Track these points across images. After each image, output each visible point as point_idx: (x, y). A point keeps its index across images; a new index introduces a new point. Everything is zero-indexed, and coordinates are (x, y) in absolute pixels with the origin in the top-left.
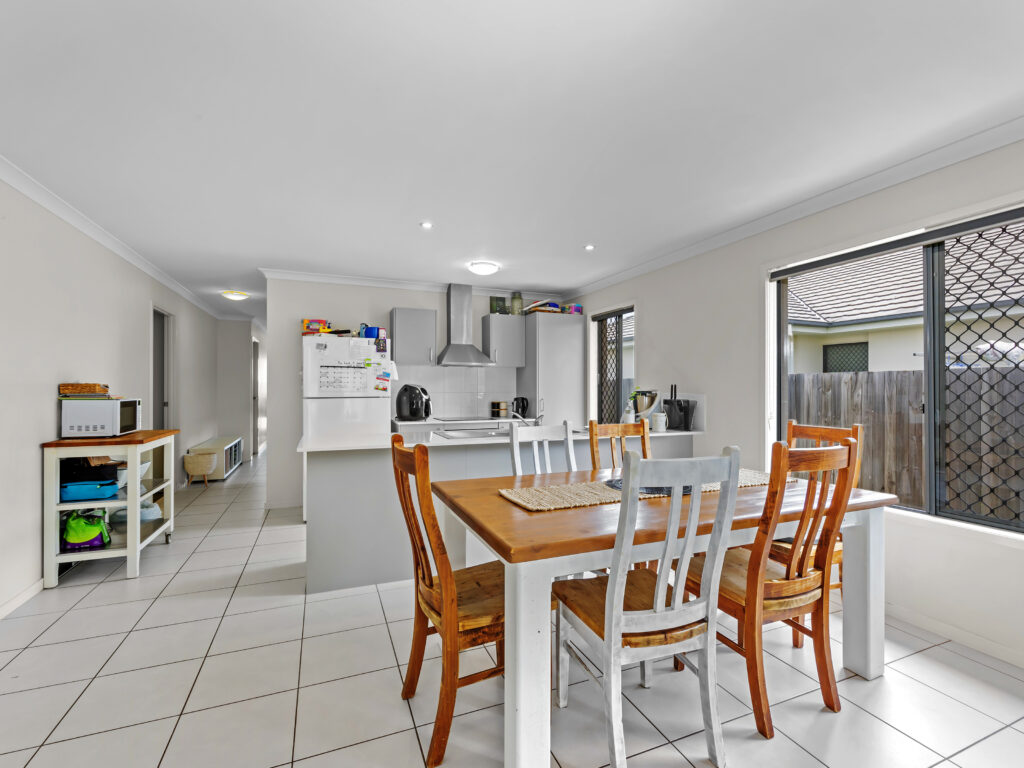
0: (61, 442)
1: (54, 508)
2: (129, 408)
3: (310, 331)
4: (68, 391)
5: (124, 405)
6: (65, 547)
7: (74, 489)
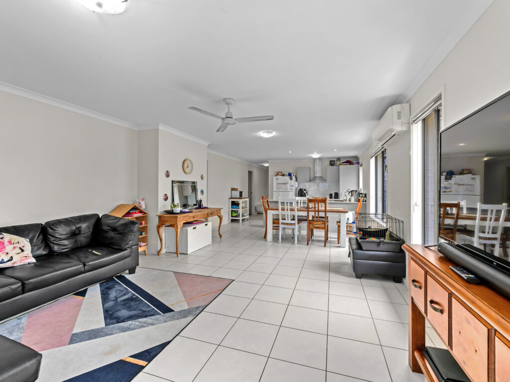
0: (232, 198)
1: (231, 209)
2: (241, 193)
3: (277, 175)
4: (233, 189)
5: (240, 192)
6: (232, 216)
7: (233, 206)
